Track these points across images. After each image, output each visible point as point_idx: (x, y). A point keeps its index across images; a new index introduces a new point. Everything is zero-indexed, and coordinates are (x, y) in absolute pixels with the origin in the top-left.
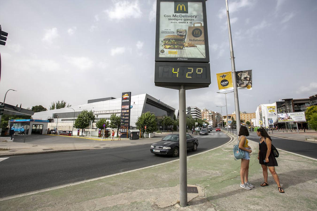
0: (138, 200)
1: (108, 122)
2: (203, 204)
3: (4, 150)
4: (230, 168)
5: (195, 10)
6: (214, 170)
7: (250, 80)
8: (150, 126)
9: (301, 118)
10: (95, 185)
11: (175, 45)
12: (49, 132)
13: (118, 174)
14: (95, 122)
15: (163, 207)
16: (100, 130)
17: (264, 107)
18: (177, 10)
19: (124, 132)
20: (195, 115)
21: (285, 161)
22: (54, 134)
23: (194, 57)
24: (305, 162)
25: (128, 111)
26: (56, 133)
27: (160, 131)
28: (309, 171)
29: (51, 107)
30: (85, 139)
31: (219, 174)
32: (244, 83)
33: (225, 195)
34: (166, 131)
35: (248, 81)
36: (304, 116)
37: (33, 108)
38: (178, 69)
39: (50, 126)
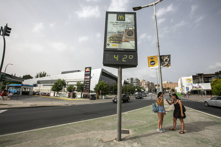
0: (91, 137)
1: (75, 87)
2: (131, 140)
3: (4, 105)
4: (153, 120)
5: (129, 19)
6: (142, 120)
7: (169, 61)
8: (103, 91)
9: (208, 87)
10: (64, 128)
11: (116, 40)
12: (34, 94)
13: (80, 122)
14: (66, 87)
15: (106, 141)
16: (69, 93)
17: (184, 79)
18: (118, 19)
19: (86, 95)
20: (136, 83)
21: (191, 115)
22: (38, 95)
23: (128, 49)
24: (203, 116)
25: (89, 80)
26: (39, 94)
27: (111, 94)
28: (204, 122)
29: (36, 76)
30: (59, 99)
31: (146, 123)
32: (165, 63)
33: (146, 136)
34: (115, 94)
35: (168, 62)
36: (210, 86)
37: (24, 77)
38: (118, 56)
39: (35, 89)
